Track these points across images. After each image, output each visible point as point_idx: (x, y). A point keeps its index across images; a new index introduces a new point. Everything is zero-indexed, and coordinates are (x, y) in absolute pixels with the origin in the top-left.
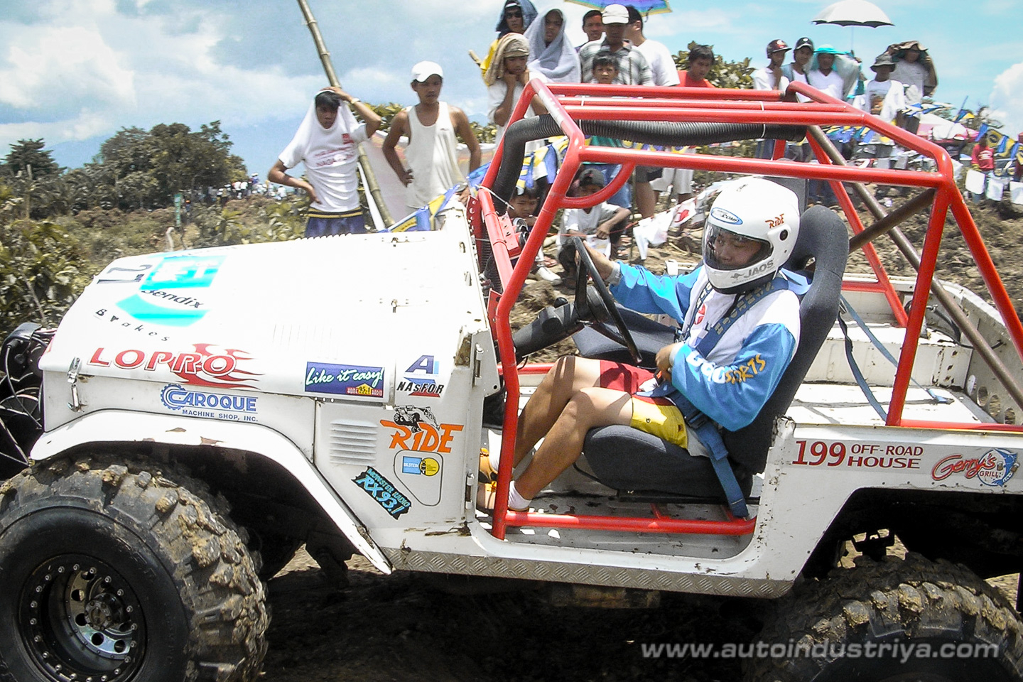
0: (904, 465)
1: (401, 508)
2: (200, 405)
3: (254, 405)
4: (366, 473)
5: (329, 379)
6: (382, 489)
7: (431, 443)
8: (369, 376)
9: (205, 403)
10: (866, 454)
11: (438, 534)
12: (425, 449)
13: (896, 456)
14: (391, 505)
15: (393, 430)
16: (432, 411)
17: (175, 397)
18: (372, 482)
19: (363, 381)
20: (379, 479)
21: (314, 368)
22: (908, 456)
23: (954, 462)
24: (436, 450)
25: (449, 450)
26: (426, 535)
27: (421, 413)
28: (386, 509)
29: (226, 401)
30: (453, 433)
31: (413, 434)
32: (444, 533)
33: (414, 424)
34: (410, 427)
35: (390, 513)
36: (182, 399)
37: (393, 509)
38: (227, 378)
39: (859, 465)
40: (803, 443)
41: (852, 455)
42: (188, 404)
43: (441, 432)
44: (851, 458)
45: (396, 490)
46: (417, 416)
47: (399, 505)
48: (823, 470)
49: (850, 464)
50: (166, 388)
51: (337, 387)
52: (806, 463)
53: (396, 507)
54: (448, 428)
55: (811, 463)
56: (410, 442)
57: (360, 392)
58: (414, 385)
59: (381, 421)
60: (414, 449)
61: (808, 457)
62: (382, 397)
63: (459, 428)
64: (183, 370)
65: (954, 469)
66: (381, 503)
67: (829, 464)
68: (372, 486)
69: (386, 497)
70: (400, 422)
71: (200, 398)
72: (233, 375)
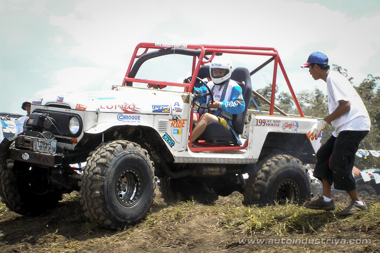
0: (277, 125)
1: (173, 144)
2: (127, 119)
3: (139, 118)
4: (165, 135)
5: (158, 109)
6: (168, 139)
7: (180, 125)
8: (166, 107)
9: (128, 118)
10: (269, 123)
11: (181, 151)
12: (179, 127)
13: (275, 123)
14: (171, 144)
15: (171, 122)
16: (180, 116)
17: (121, 117)
18: (166, 137)
19: (165, 109)
20: (168, 136)
21: (154, 106)
22: (278, 123)
23: (286, 124)
24: (181, 127)
25: (184, 127)
26: (179, 152)
27: (178, 117)
28: (169, 145)
29: (133, 118)
30: (185, 122)
31: (176, 123)
32: (182, 151)
33: (176, 120)
34: (175, 121)
35: (170, 146)
36: (122, 118)
37: (171, 145)
38: (134, 110)
39: (269, 125)
40: (257, 120)
41: (267, 123)
42: (124, 119)
43: (182, 122)
44: (267, 124)
45: (172, 139)
46: (177, 117)
47: (172, 143)
48: (261, 127)
49: (267, 125)
50: (118, 115)
51: (160, 111)
52: (258, 125)
53: (172, 144)
54: (184, 120)
55: (259, 125)
56: (175, 125)
57: (165, 112)
58: (176, 109)
59: (169, 120)
60: (176, 127)
61: (259, 124)
62: (170, 113)
63: (186, 120)
64: (124, 109)
65: (286, 126)
66: (168, 143)
67: (263, 125)
68: (166, 138)
69: (169, 141)
70: (173, 119)
71: (127, 117)
72: (136, 109)
